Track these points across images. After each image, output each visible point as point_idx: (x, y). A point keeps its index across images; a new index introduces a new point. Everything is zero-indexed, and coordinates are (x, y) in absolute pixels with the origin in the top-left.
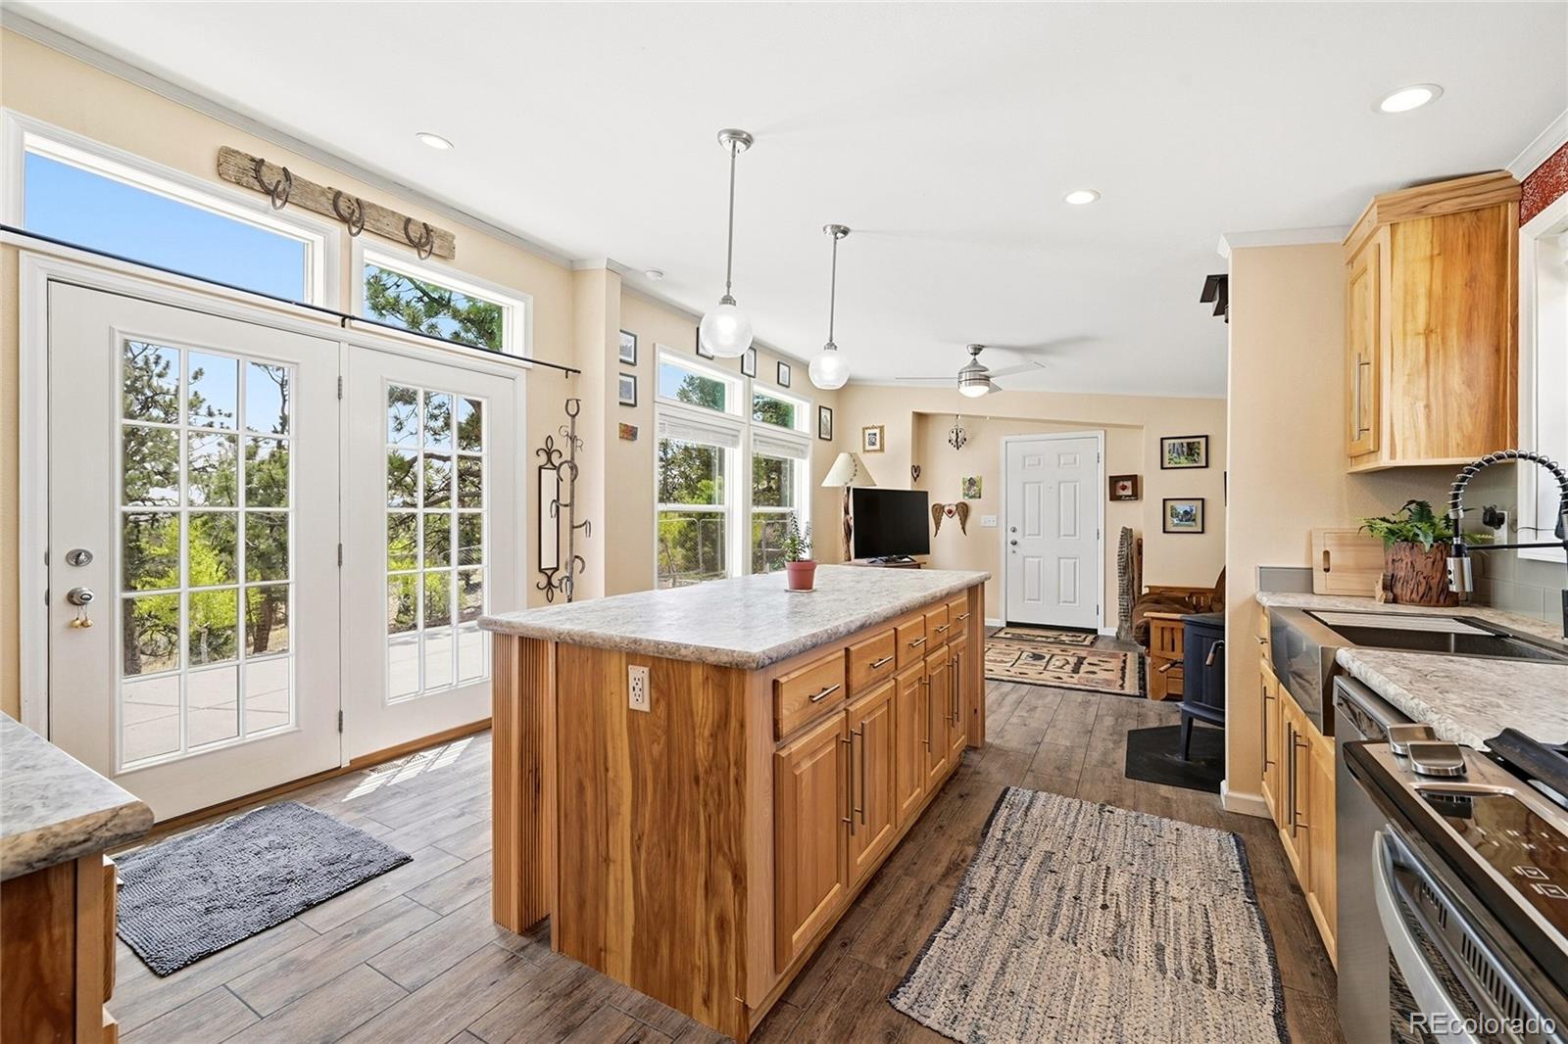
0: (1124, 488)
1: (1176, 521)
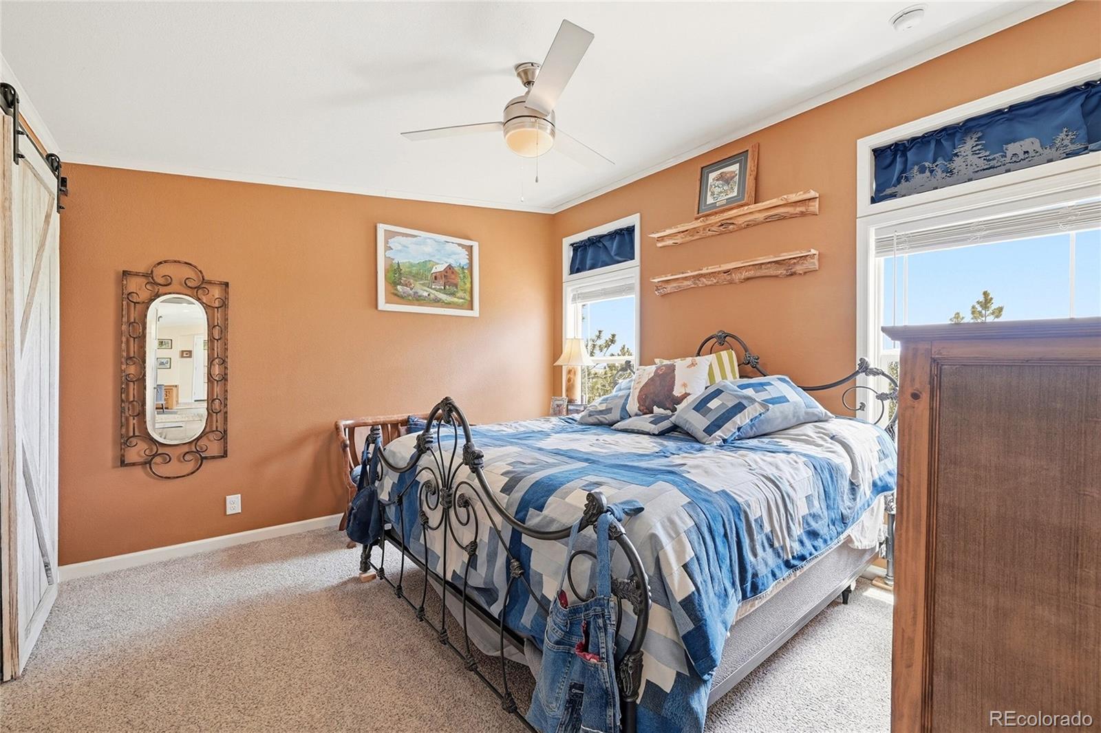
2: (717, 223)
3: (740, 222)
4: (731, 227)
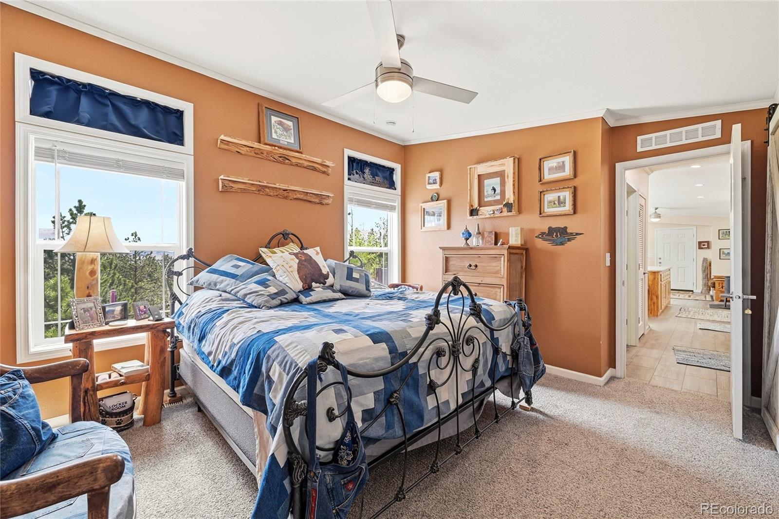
0: (704, 245)
1: (724, 255)
2: (278, 154)
3: (294, 161)
4: (287, 161)
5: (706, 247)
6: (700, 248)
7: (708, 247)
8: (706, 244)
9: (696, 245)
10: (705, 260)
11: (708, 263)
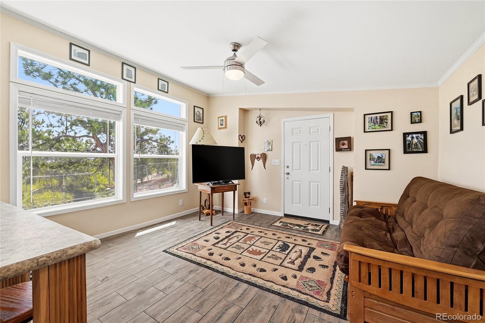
0: (343, 144)
1: (372, 162)
5: (347, 147)
6: (338, 149)
7: (350, 148)
8: (346, 142)
9: (332, 145)
10: (345, 169)
11: (349, 176)
